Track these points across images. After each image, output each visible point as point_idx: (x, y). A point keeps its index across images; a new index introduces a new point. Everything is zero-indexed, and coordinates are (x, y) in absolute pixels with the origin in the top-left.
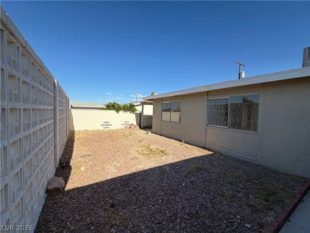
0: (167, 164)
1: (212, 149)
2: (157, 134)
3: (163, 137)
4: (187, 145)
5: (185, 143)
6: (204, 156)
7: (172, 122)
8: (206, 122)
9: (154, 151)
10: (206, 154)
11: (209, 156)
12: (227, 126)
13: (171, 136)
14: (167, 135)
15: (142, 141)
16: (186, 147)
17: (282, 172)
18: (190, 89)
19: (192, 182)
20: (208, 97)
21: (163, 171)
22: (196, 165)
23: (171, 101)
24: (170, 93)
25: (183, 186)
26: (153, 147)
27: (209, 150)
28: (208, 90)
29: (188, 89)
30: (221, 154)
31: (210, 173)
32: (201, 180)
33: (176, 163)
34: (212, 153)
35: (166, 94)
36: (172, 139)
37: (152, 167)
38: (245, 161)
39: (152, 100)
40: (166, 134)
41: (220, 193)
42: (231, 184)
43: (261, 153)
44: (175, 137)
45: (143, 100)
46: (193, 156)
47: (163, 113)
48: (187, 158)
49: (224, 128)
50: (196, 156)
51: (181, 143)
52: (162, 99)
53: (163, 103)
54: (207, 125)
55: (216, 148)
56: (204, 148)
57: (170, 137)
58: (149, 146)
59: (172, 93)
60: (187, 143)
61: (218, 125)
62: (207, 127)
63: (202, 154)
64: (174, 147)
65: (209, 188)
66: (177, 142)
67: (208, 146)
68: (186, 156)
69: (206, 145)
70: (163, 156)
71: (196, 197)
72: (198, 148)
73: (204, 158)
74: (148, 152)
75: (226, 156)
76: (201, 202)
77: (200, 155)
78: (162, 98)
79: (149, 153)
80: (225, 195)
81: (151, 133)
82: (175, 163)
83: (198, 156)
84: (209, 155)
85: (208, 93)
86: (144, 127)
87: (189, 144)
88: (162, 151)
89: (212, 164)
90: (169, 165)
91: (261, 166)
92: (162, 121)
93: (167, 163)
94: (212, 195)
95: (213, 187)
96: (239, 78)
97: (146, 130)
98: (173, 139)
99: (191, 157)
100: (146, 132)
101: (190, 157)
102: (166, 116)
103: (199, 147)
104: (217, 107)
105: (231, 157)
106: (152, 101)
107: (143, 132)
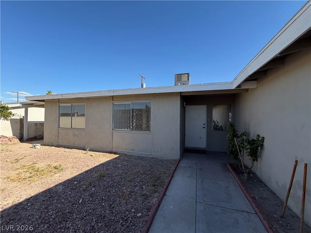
0: (60, 184)
1: (118, 152)
2: (52, 146)
3: (60, 148)
4: (92, 153)
5: (90, 150)
6: (109, 161)
7: (73, 129)
8: (112, 127)
9: (42, 171)
10: (112, 158)
11: (114, 160)
12: (130, 129)
13: (73, 145)
14: (68, 145)
15: (20, 161)
16: (91, 155)
17: (165, 159)
18: (94, 92)
19: (91, 195)
20: (113, 102)
21: (52, 195)
22: (98, 174)
23: (72, 103)
24: (70, 94)
25: (79, 204)
26: (41, 165)
27: (115, 153)
28: (112, 95)
29: (92, 92)
30: (126, 155)
31: (113, 177)
32: (102, 188)
33: (75, 177)
34: (118, 156)
35: (64, 94)
36: (74, 148)
37: (33, 195)
38: (144, 157)
39: (43, 101)
40: (66, 144)
41: (120, 193)
42: (131, 181)
43: (153, 148)
44: (78, 146)
45: (26, 101)
46: (98, 164)
47: (61, 118)
48: (90, 167)
49: (127, 131)
50: (101, 163)
51: (86, 152)
52: (59, 101)
53: (61, 105)
54: (113, 130)
55: (122, 150)
56: (111, 152)
57: (71, 147)
58: (32, 166)
59: (73, 94)
60: (93, 151)
61: (126, 128)
62: (113, 131)
63: (108, 159)
64: (76, 158)
65: (109, 194)
66: (81, 151)
67: (114, 150)
68: (89, 165)
69: (113, 149)
70: (56, 174)
71: (94, 211)
72: (104, 154)
73: (109, 163)
74: (31, 173)
75: (130, 156)
76: (99, 213)
77: (106, 161)
78: (59, 99)
79: (32, 175)
80: (124, 194)
81: (41, 145)
82: (72, 178)
83: (103, 162)
84: (115, 158)
85: (113, 97)
86: (29, 139)
87: (95, 151)
88: (55, 168)
89: (116, 167)
90: (63, 184)
91: (154, 158)
92: (59, 128)
93: (60, 182)
94: (112, 200)
95: (114, 191)
96: (142, 87)
97: (32, 142)
98: (76, 149)
99: (96, 165)
100: (31, 145)
101: (94, 166)
102: (65, 122)
103: (106, 152)
104: (122, 112)
105: (133, 156)
106: (43, 103)
107: (27, 146)
